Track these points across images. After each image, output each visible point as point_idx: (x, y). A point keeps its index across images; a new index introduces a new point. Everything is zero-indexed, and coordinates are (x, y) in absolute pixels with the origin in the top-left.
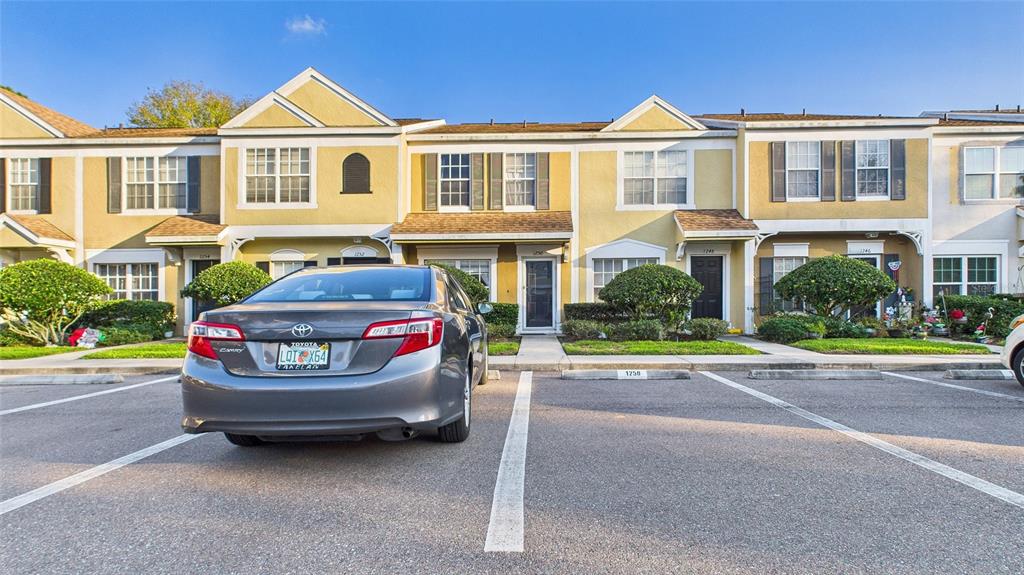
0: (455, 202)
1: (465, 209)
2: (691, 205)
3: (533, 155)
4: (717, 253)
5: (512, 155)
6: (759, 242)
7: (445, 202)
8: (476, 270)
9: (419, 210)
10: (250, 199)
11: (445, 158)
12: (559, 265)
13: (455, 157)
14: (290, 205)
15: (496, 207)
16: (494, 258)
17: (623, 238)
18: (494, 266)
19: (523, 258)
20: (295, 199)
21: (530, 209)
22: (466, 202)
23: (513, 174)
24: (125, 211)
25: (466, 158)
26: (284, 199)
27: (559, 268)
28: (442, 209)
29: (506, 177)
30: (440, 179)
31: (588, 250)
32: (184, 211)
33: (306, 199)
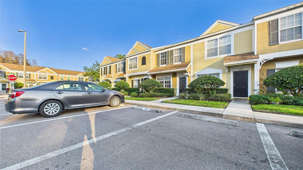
0: (163, 64)
1: (165, 65)
2: (233, 53)
3: (181, 48)
4: (245, 69)
5: (176, 50)
6: (262, 63)
7: (161, 64)
8: (168, 80)
9: (156, 67)
10: (130, 69)
11: (161, 53)
12: (187, 77)
13: (163, 53)
14: (135, 69)
15: (172, 64)
16: (171, 77)
17: (207, 68)
18: (171, 79)
19: (178, 76)
20: (135, 68)
21: (180, 63)
22: (166, 64)
23: (176, 54)
24: (118, 73)
25: (165, 52)
26: (134, 68)
27: (187, 78)
28: (161, 66)
29: (174, 55)
30: (160, 59)
31: (196, 73)
32: (123, 72)
33: (137, 67)
